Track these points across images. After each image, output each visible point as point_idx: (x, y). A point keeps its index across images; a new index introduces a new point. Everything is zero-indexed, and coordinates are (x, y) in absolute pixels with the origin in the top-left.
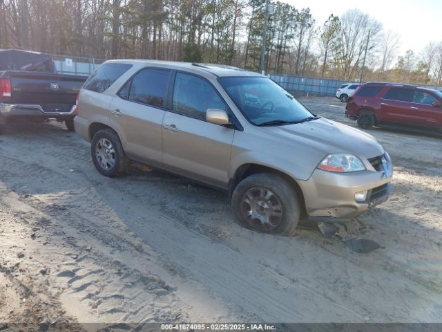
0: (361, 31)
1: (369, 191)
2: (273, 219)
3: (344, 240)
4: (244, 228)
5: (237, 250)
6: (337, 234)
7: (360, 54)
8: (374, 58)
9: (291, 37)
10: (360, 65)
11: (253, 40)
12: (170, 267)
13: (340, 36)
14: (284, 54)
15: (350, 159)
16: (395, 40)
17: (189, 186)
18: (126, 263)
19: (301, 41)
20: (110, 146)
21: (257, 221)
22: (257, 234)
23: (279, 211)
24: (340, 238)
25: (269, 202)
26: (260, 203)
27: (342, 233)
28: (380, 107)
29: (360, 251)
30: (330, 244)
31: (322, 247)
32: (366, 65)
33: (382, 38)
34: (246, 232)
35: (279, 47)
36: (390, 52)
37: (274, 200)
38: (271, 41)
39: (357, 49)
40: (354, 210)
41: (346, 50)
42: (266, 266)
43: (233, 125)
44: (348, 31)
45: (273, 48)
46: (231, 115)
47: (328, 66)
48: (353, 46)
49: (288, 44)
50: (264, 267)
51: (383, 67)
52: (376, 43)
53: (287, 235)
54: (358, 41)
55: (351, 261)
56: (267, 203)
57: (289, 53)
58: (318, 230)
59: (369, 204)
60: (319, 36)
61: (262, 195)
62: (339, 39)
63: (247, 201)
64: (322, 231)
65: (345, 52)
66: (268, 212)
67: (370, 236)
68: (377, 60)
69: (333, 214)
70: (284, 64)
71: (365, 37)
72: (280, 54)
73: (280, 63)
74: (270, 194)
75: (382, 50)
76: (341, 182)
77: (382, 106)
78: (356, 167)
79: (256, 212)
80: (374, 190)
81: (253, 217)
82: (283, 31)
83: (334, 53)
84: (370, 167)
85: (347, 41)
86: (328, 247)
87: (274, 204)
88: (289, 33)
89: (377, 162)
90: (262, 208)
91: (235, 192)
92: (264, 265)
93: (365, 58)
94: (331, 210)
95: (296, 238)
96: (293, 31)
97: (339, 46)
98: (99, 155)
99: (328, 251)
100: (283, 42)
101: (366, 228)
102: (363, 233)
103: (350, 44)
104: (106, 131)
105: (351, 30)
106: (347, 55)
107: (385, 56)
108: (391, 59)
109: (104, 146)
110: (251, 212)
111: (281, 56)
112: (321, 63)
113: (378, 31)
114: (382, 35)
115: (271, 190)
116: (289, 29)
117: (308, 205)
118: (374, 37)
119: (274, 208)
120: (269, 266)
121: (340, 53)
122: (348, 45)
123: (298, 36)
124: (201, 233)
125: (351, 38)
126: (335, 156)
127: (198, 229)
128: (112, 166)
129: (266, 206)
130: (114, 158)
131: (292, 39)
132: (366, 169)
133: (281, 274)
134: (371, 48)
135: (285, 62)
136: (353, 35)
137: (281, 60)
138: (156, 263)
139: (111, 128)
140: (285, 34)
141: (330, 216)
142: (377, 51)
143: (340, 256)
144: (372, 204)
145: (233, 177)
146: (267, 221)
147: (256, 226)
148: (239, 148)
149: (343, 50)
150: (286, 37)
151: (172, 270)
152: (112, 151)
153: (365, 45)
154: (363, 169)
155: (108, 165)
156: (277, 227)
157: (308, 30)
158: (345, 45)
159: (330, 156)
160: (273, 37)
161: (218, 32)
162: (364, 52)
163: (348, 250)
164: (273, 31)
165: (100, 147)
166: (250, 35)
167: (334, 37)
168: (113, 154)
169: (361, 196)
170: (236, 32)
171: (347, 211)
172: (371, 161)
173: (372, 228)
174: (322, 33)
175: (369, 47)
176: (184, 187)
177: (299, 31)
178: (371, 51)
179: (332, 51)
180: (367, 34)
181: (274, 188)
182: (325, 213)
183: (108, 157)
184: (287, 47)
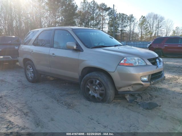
0: (155, 21)
1: (149, 75)
2: (101, 95)
3: (139, 103)
4: (87, 101)
5: (79, 112)
6: (135, 100)
7: (156, 30)
8: (162, 31)
9: (126, 26)
10: (157, 35)
11: (111, 29)
12: (37, 122)
13: (147, 24)
14: (123, 33)
15: (137, 59)
16: (170, 23)
17: (67, 84)
18: (13, 122)
19: (130, 27)
20: (31, 68)
21: (94, 96)
22: (93, 103)
23: (103, 90)
24: (138, 103)
25: (98, 86)
26: (94, 87)
27: (139, 100)
28: (164, 48)
29: (147, 109)
30: (132, 106)
31: (127, 108)
32: (159, 35)
33: (165, 23)
34: (88, 103)
35: (121, 31)
36: (169, 28)
37: (100, 84)
38: (118, 29)
39: (154, 28)
40: (141, 86)
41: (150, 29)
42: (92, 119)
43: (78, 49)
44: (150, 22)
45: (119, 31)
46: (77, 45)
47: (143, 36)
48: (153, 27)
49: (125, 29)
50: (90, 120)
51: (167, 35)
52: (162, 25)
53: (109, 103)
54: (155, 25)
55: (142, 114)
56: (97, 86)
57: (126, 33)
58: (126, 99)
59: (151, 83)
60: (138, 25)
61: (94, 83)
62: (147, 25)
63: (88, 87)
64: (128, 100)
65: (150, 30)
66: (98, 91)
67: (155, 101)
68: (163, 32)
69: (131, 90)
70: (124, 37)
71: (157, 23)
72: (122, 33)
73: (123, 37)
74: (98, 81)
75: (165, 28)
76: (132, 71)
77: (165, 47)
78: (141, 64)
79: (93, 92)
80: (152, 75)
81: (91, 95)
82: (122, 24)
83: (145, 31)
84: (149, 63)
85: (150, 25)
86: (130, 108)
87: (100, 87)
88: (125, 25)
89: (153, 61)
90: (95, 90)
91: (82, 83)
92: (90, 119)
93: (158, 32)
94: (130, 87)
95: (113, 104)
96: (127, 24)
97: (147, 28)
98: (28, 73)
99: (130, 110)
100: (123, 29)
101: (153, 97)
102: (151, 100)
103: (151, 27)
104: (29, 62)
105: (151, 21)
106: (150, 31)
107: (167, 30)
108: (170, 31)
109: (29, 69)
110: (90, 92)
111: (123, 34)
112: (140, 36)
113: (163, 20)
114: (165, 22)
115: (98, 80)
116: (125, 23)
117: (117, 85)
118: (161, 23)
119: (100, 89)
120: (93, 120)
121: (147, 30)
122: (150, 27)
123: (129, 26)
124: (63, 105)
125: (151, 24)
126: (128, 58)
127: (62, 103)
128: (32, 77)
129: (97, 88)
130: (33, 73)
131: (126, 27)
132: (147, 64)
133: (99, 124)
134: (160, 27)
135: (125, 37)
136: (152, 23)
137: (123, 36)
138: (31, 121)
139: (31, 60)
140: (123, 25)
141: (130, 91)
142: (163, 28)
143: (136, 112)
144: (152, 82)
145: (80, 75)
146: (98, 96)
147: (93, 99)
148: (82, 60)
149: (149, 30)
150: (124, 26)
151: (37, 124)
152: (32, 70)
153: (157, 26)
154: (145, 64)
155: (31, 77)
156: (103, 99)
157: (133, 23)
158: (149, 27)
159: (125, 58)
160: (119, 27)
161: (96, 27)
162: (157, 30)
163: (141, 108)
164: (119, 25)
165: (28, 69)
166: (109, 27)
167: (144, 24)
168: (32, 71)
169: (145, 79)
170: (103, 27)
171: (138, 87)
172: (150, 60)
173: (156, 97)
174: (139, 23)
175: (159, 27)
176: (65, 84)
177: (129, 23)
178: (160, 29)
179: (144, 30)
180: (158, 22)
181: (99, 78)
182: (126, 89)
183: (31, 74)
184: (125, 31)
